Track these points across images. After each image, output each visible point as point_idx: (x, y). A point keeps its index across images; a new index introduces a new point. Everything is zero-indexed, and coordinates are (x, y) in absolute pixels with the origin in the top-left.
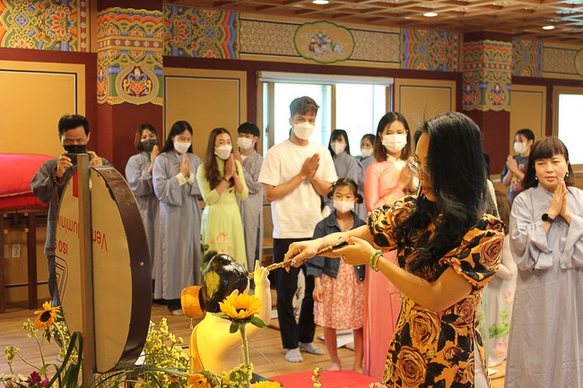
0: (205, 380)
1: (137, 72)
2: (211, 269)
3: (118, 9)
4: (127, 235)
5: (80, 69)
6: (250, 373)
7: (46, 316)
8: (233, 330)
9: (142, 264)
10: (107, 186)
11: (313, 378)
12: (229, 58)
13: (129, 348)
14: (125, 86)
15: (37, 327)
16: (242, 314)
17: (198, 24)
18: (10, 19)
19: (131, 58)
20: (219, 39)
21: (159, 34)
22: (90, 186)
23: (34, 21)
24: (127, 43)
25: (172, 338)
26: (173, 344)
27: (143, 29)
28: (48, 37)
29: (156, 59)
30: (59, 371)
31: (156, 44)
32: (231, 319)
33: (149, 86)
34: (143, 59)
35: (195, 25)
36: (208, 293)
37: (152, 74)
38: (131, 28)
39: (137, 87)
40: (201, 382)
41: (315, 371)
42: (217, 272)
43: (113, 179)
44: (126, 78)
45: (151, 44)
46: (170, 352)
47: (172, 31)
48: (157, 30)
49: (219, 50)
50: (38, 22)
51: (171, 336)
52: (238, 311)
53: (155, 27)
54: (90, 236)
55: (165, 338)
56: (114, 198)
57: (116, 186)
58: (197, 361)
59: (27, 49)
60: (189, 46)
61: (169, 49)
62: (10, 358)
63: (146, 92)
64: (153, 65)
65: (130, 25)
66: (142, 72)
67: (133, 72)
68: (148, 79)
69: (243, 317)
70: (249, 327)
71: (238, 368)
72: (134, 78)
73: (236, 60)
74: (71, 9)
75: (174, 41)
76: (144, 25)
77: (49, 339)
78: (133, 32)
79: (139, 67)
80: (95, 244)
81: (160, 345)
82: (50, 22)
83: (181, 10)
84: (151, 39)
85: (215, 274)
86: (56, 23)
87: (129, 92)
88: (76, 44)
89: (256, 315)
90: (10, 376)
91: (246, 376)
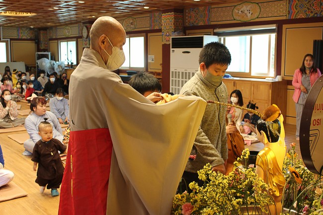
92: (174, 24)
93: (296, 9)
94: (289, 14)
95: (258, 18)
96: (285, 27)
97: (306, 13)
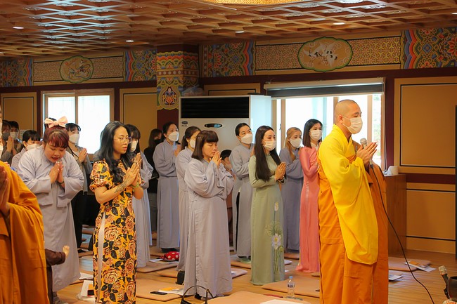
92: (183, 72)
93: (418, 53)
94: (405, 60)
95: (347, 66)
96: (398, 82)
97: (436, 61)
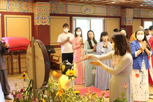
0: (63, 91)
1: (44, 17)
2: (63, 64)
3: (39, 2)
4: (43, 56)
5: (30, 17)
6: (73, 89)
7: (24, 76)
8: (69, 79)
9: (47, 63)
10: (38, 44)
11: (88, 90)
12: (65, 14)
13: (44, 83)
14: (41, 21)
15: (22, 78)
16: (71, 75)
17: (58, 6)
18: (13, 5)
19: (42, 14)
20: (63, 9)
21: (49, 8)
22: (34, 45)
23: (19, 5)
24: (41, 10)
25: (54, 81)
26: (54, 82)
27: (45, 7)
28: (22, 9)
29: (48, 14)
30: (28, 89)
31: (48, 11)
32: (68, 76)
33: (46, 21)
34: (45, 14)
35: (57, 6)
36: (63, 70)
37: (47, 18)
38: (42, 7)
39: (44, 21)
40: (62, 91)
41: (89, 88)
42: (65, 65)
43: (40, 43)
44: (41, 19)
45: (47, 11)
46: (53, 84)
47: (52, 7)
48: (48, 7)
49: (63, 12)
50: (20, 6)
51: (53, 80)
52: (70, 74)
53: (48, 6)
54: (34, 57)
55: (52, 81)
56: (40, 47)
57: (40, 44)
58: (60, 86)
59: (17, 12)
60: (56, 11)
61: (51, 12)
62: (16, 86)
63: (46, 22)
64: (47, 15)
65: (42, 6)
66: (45, 17)
67: (43, 17)
68: (46, 19)
69: (71, 76)
70: (73, 78)
71: (70, 88)
72: (43, 19)
73: (67, 14)
74: (28, 3)
75: (52, 10)
76: (45, 6)
77: (25, 81)
78: (42, 8)
79: (44, 16)
80: (36, 58)
81: (51, 82)
82: (23, 6)
83: (54, 2)
84: (47, 9)
85: (64, 65)
86: (24, 6)
87: (42, 22)
88: (29, 11)
89: (74, 75)
90: (16, 90)
91: (72, 90)
